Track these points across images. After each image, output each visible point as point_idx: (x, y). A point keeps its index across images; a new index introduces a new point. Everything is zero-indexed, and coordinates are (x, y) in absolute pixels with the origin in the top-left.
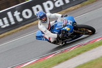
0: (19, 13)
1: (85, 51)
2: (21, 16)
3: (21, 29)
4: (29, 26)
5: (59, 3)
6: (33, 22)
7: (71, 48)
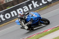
0: (3, 16)
1: (41, 37)
2: (4, 17)
3: (5, 25)
4: (9, 23)
5: (26, 10)
6: (11, 20)
7: (33, 35)
